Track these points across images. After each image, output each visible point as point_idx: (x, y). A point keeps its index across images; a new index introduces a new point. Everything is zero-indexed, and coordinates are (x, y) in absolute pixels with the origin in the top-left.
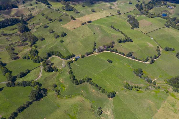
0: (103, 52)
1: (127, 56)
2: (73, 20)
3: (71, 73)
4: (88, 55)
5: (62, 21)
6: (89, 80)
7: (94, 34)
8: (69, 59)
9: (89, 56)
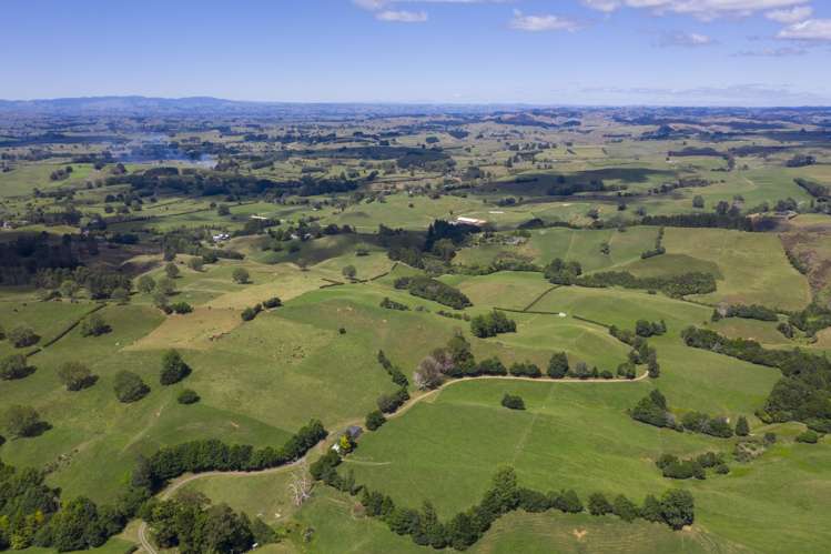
0: (444, 385)
1: (553, 377)
2: (174, 314)
3: (378, 506)
4: (392, 410)
5: (111, 331)
6: (509, 499)
7: (343, 332)
8: (303, 454)
9: (398, 412)
